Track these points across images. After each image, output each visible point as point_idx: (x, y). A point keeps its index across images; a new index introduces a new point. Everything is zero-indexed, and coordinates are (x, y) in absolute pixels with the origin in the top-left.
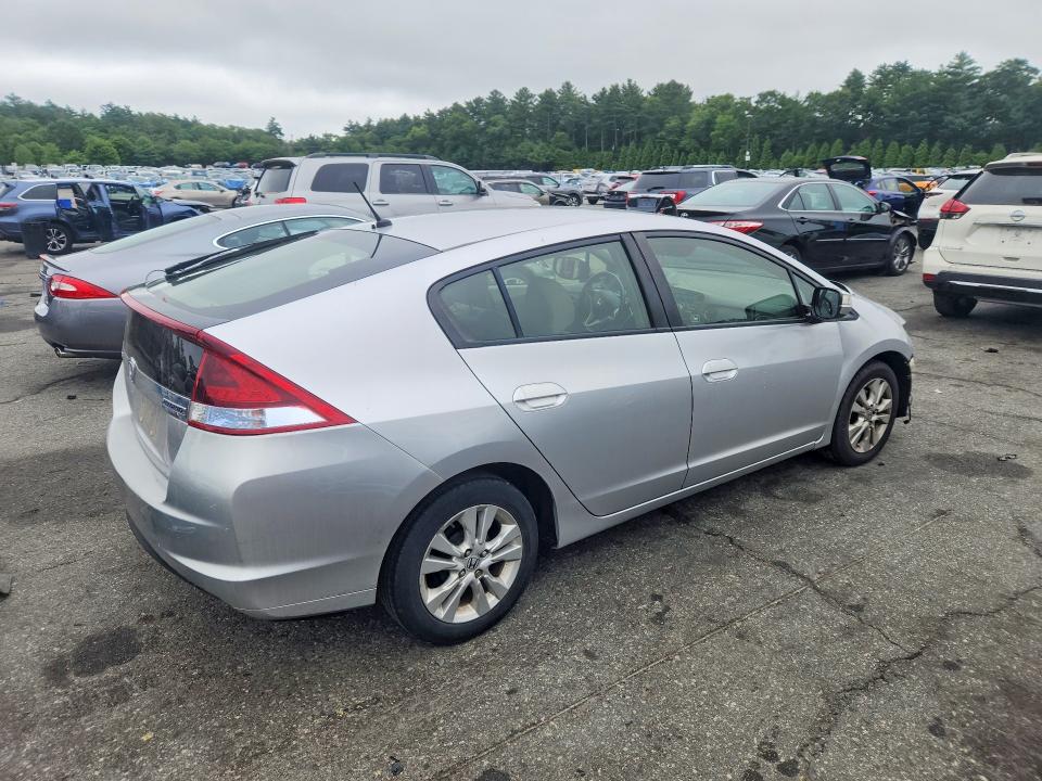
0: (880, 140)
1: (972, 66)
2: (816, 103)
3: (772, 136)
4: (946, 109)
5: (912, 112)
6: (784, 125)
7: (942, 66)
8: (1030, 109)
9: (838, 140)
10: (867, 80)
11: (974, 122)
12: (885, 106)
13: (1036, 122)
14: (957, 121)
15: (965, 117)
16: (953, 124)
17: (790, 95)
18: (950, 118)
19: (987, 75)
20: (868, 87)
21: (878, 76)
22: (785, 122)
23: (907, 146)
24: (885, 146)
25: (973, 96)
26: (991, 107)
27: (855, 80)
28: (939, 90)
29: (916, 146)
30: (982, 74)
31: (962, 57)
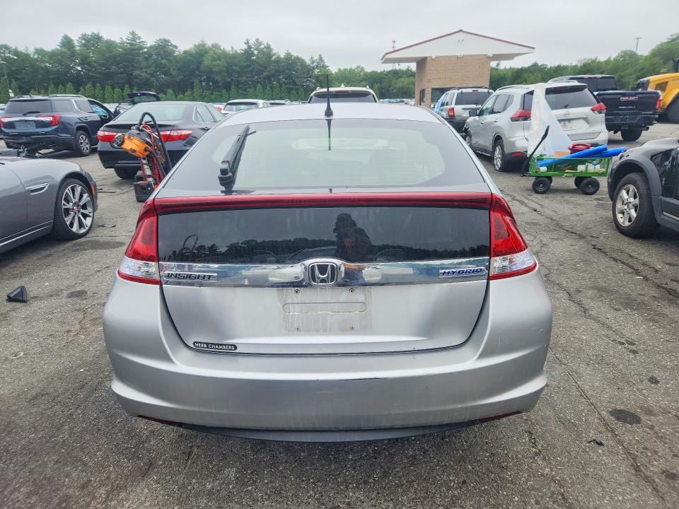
0: (98, 85)
1: (141, 40)
2: (44, 56)
3: (17, 79)
4: (133, 66)
5: (114, 67)
6: (24, 71)
7: (121, 38)
8: (179, 69)
9: (69, 84)
10: (76, 43)
11: (152, 75)
12: (95, 62)
13: (184, 77)
14: (142, 74)
15: (146, 72)
16: (141, 76)
17: (21, 49)
18: (138, 72)
19: (151, 47)
20: (78, 48)
21: (83, 41)
22: (24, 69)
23: (117, 89)
24: (103, 89)
25: (147, 59)
26: (159, 67)
27: (67, 42)
28: (126, 54)
29: (123, 89)
30: (148, 46)
31: (133, 33)
